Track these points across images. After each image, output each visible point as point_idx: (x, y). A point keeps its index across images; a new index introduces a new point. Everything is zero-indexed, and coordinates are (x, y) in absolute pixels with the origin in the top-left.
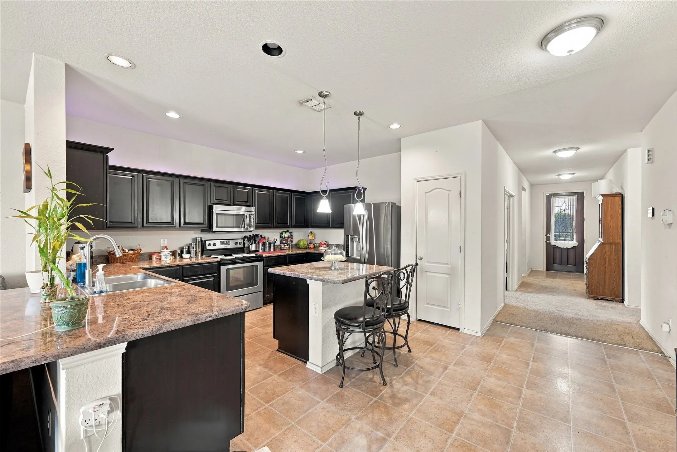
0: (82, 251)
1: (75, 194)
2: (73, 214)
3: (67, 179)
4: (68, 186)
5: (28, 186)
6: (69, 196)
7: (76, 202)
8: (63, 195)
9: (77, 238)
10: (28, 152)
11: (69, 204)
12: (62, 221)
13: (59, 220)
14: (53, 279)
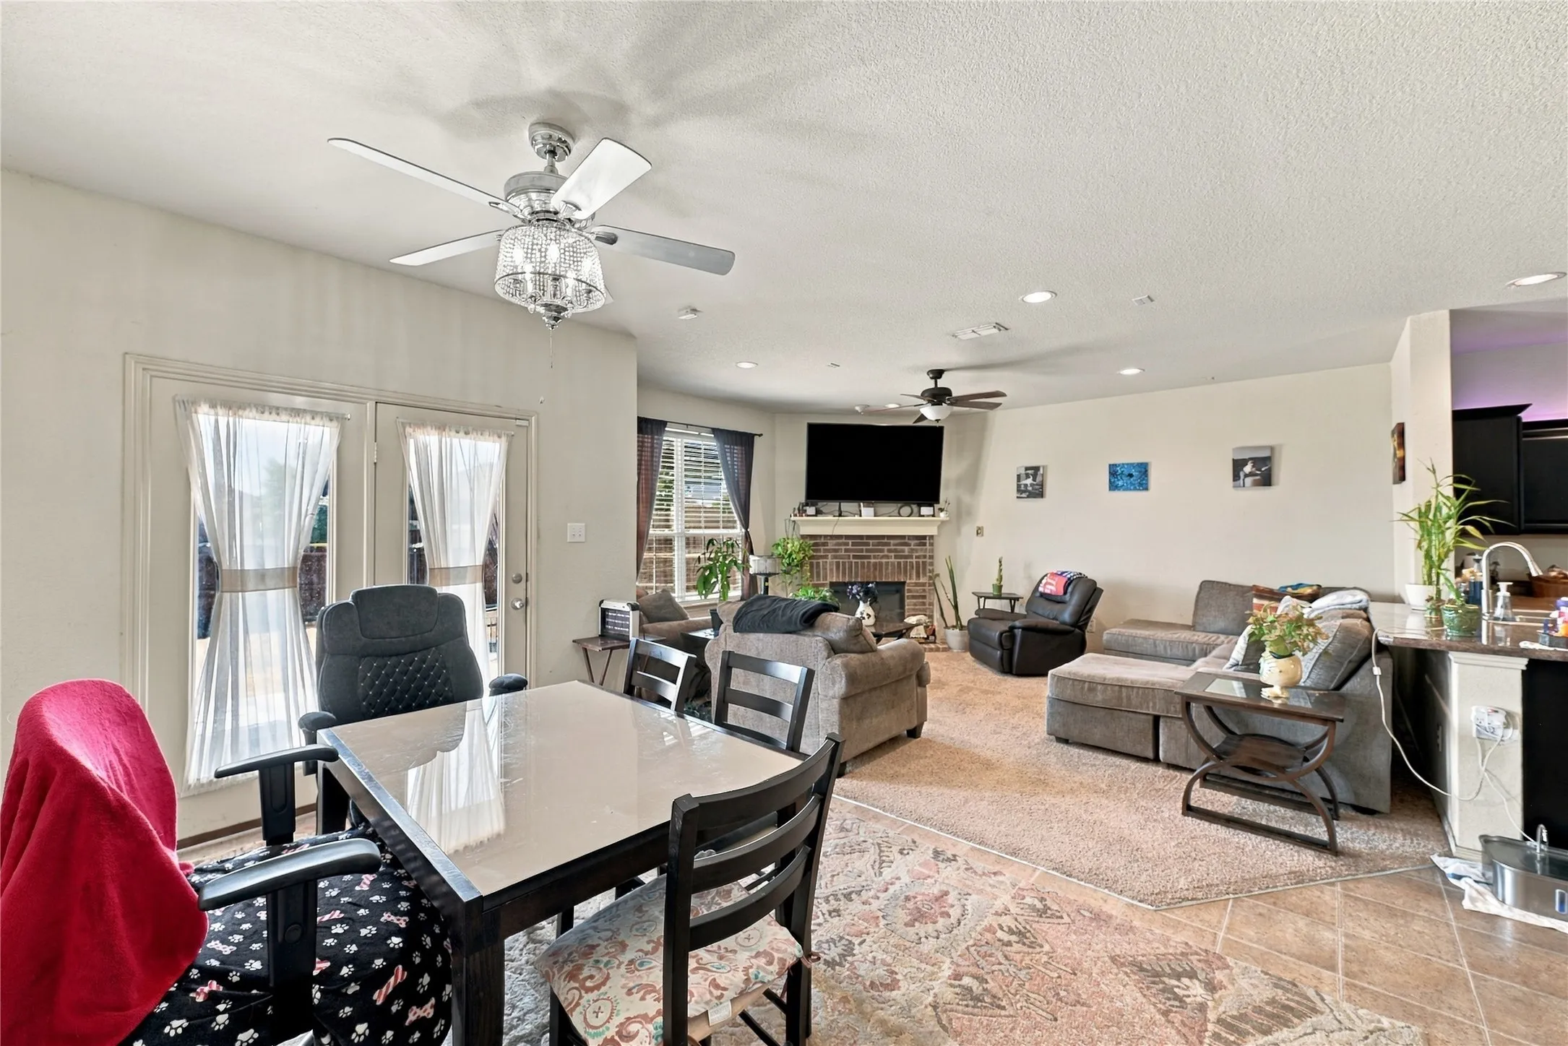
0: (1476, 565)
1: (1465, 490)
2: (1463, 516)
3: (1455, 471)
4: (1456, 480)
5: (1401, 476)
6: (1458, 493)
7: (1468, 499)
8: (1449, 492)
9: (1469, 545)
10: (1400, 432)
11: (1457, 503)
12: (1448, 525)
13: (1445, 522)
14: (1439, 592)
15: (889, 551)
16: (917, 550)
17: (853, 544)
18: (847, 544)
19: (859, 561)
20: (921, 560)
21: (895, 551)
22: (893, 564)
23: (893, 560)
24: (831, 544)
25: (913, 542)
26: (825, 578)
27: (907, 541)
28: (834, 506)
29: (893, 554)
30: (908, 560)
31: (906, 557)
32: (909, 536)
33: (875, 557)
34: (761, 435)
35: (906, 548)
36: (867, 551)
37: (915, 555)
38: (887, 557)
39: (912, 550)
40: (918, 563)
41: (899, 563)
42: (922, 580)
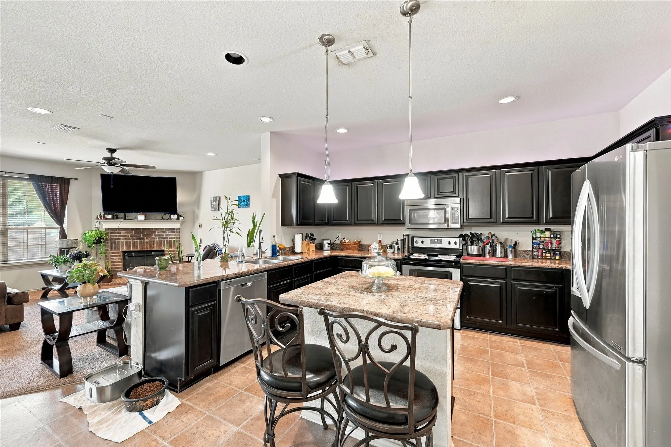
15: (155, 236)
16: (170, 235)
17: (135, 232)
18: (132, 233)
19: (138, 240)
20: (172, 240)
21: (159, 235)
22: (157, 242)
23: (157, 240)
24: (123, 233)
25: (168, 231)
26: (119, 249)
27: (165, 231)
28: (121, 214)
29: (157, 237)
30: (166, 240)
31: (164, 238)
32: (166, 228)
33: (147, 238)
34: (76, 179)
35: (165, 234)
36: (143, 236)
37: (169, 237)
38: (154, 238)
39: (168, 235)
40: (171, 241)
41: (161, 242)
42: (173, 249)
